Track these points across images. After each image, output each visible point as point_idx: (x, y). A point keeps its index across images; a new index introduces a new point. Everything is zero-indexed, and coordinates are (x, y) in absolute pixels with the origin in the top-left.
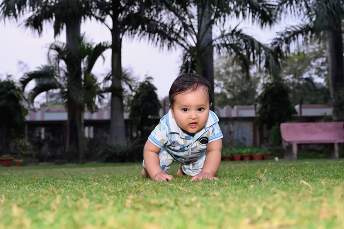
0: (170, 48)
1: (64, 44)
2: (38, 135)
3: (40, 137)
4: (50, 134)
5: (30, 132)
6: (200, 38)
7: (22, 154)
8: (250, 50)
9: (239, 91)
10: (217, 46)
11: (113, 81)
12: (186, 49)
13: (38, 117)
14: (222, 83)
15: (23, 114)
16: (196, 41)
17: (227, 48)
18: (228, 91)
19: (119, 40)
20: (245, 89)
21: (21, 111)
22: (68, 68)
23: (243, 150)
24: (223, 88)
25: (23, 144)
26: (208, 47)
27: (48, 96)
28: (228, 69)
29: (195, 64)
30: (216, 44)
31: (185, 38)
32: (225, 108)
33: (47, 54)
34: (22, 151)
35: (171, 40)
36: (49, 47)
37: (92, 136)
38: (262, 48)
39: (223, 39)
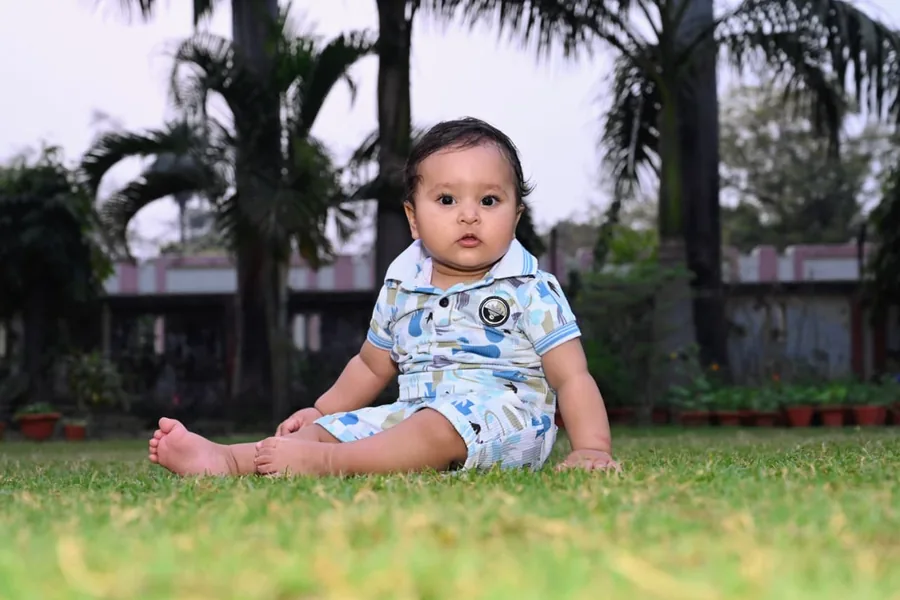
0: (571, 49)
1: (223, 41)
2: (142, 340)
3: (150, 348)
4: (183, 338)
5: (120, 332)
6: (672, 16)
7: (89, 402)
8: (846, 52)
9: (801, 201)
10: (730, 41)
11: (381, 162)
12: (626, 53)
13: (147, 285)
14: (743, 173)
15: (96, 273)
16: (659, 25)
17: (766, 48)
18: (764, 200)
19: (403, 27)
20: (818, 194)
21: (89, 264)
22: (238, 122)
23: (821, 390)
24: (747, 191)
25: (93, 370)
26: (701, 46)
27: (187, 220)
28: (762, 130)
29: (657, 106)
30: (726, 33)
31: (623, 16)
32: (756, 252)
33: (168, 74)
34: (88, 391)
35: (575, 22)
36: (174, 51)
37: (315, 345)
38: (886, 44)
39: (753, 15)
